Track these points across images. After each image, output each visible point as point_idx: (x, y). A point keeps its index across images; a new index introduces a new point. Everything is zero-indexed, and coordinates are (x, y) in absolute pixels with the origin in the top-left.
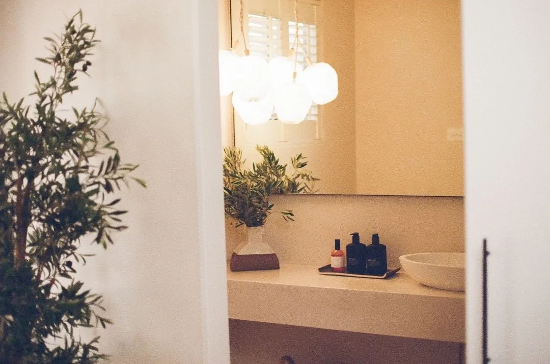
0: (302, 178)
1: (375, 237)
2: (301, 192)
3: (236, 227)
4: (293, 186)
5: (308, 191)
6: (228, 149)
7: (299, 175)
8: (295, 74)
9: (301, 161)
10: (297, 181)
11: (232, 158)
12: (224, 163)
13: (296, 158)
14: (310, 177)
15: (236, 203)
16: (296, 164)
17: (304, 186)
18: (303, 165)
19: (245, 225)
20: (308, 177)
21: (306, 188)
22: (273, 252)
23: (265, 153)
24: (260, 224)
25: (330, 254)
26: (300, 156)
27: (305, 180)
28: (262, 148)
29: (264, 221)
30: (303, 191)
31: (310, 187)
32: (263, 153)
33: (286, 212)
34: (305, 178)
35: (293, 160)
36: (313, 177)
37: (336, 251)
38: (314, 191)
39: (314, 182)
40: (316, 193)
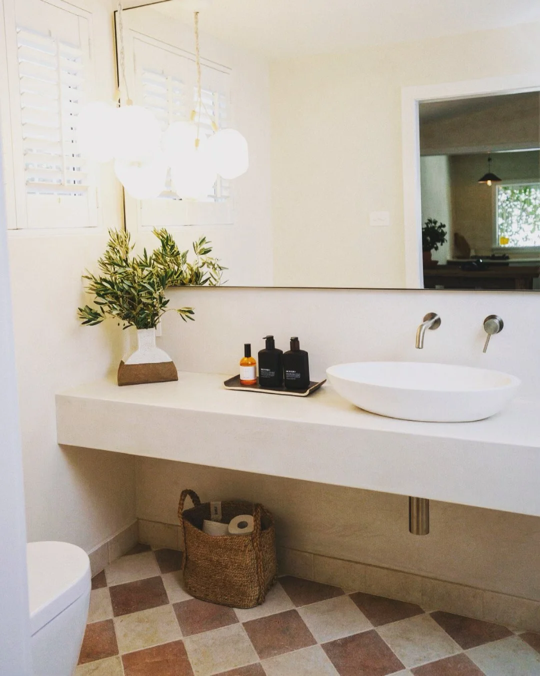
0: (208, 267)
1: (295, 342)
2: (207, 284)
3: (124, 329)
4: (196, 276)
5: (214, 282)
6: (115, 231)
7: (204, 264)
8: (197, 141)
9: (205, 246)
10: (201, 270)
11: (119, 242)
12: (108, 248)
13: (198, 243)
14: (216, 266)
15: (121, 299)
16: (199, 251)
17: (210, 276)
18: (207, 252)
19: (134, 327)
20: (214, 265)
21: (212, 279)
22: (170, 360)
23: (163, 237)
24: (153, 325)
25: (239, 363)
26: (204, 240)
27: (211, 270)
28: (160, 232)
29: (157, 321)
30: (208, 282)
31: (216, 278)
32: (161, 238)
33: (185, 309)
34: (211, 267)
35: (195, 246)
36: (220, 266)
37: (246, 359)
38: (221, 283)
39: (221, 271)
40: (223, 285)
